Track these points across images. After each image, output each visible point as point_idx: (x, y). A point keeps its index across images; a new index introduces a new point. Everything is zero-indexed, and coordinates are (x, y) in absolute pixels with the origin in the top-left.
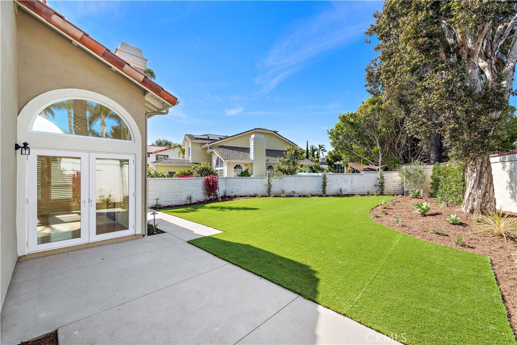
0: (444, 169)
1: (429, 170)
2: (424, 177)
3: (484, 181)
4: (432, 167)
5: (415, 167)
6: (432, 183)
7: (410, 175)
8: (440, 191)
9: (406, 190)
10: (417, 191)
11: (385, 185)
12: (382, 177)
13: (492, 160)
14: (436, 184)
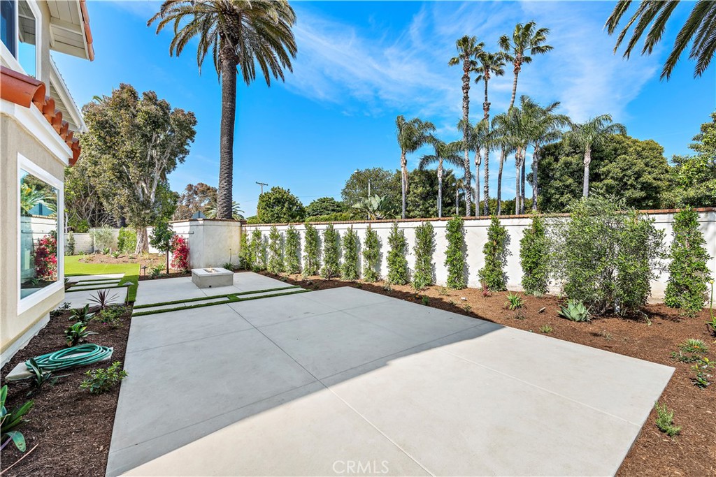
0: (128, 232)
1: (116, 233)
2: (112, 238)
3: (144, 239)
4: (119, 230)
5: (105, 230)
6: (119, 243)
7: (101, 236)
8: (125, 247)
9: (96, 248)
10: (107, 249)
11: (75, 246)
12: (72, 239)
13: (148, 229)
14: (121, 244)
